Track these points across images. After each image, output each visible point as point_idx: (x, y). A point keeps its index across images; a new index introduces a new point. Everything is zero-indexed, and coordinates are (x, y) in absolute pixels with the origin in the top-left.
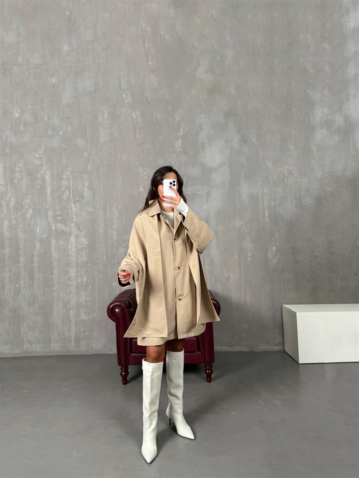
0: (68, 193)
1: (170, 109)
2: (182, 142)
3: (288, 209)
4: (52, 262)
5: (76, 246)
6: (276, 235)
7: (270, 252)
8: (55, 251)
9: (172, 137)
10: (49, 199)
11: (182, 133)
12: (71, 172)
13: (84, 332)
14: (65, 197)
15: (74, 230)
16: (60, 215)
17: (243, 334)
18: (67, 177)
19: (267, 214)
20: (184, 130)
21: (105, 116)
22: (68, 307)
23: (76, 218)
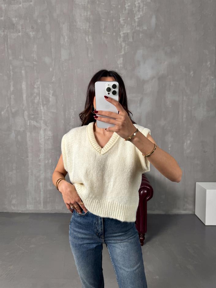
0: (38, 98)
1: (114, 34)
2: (123, 60)
3: (201, 113)
4: (27, 148)
5: (44, 137)
6: (191, 132)
7: (185, 144)
8: (29, 140)
9: (116, 56)
10: (25, 102)
11: (123, 53)
12: (40, 83)
13: (50, 198)
14: (36, 101)
15: (43, 125)
16: (33, 115)
17: (162, 202)
18: (38, 86)
19: (185, 116)
20: (125, 50)
21: (66, 40)
22: (39, 180)
23: (44, 117)
